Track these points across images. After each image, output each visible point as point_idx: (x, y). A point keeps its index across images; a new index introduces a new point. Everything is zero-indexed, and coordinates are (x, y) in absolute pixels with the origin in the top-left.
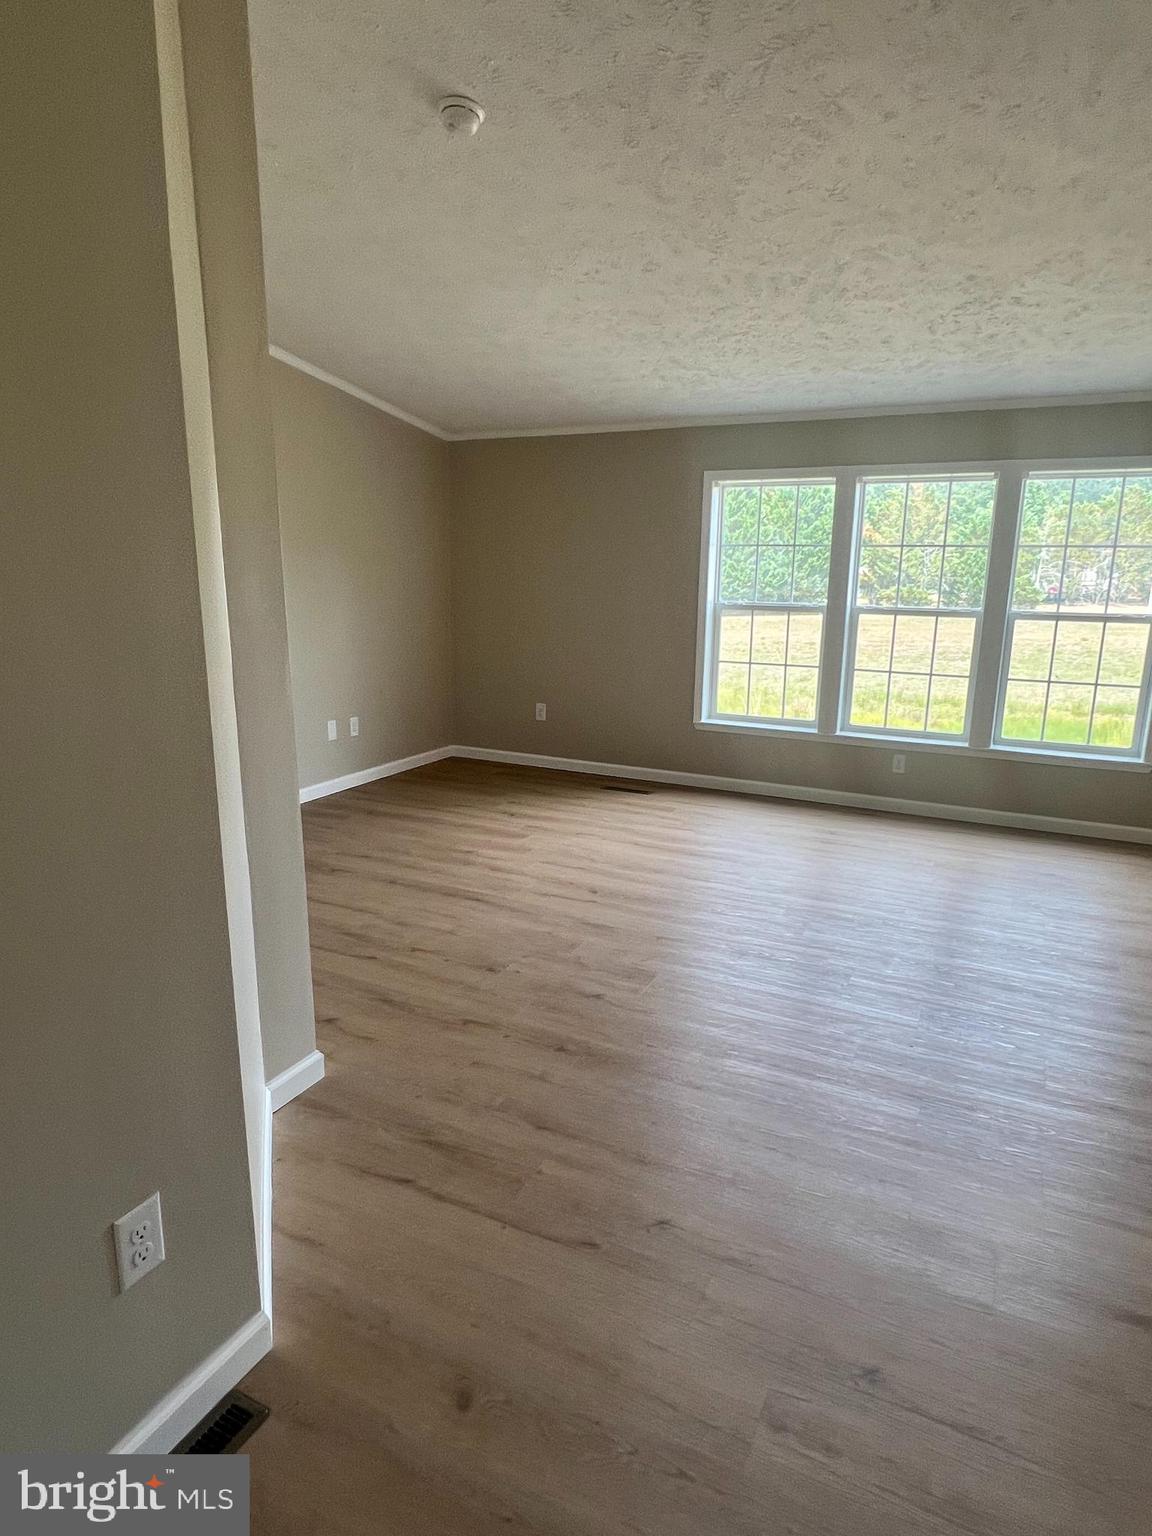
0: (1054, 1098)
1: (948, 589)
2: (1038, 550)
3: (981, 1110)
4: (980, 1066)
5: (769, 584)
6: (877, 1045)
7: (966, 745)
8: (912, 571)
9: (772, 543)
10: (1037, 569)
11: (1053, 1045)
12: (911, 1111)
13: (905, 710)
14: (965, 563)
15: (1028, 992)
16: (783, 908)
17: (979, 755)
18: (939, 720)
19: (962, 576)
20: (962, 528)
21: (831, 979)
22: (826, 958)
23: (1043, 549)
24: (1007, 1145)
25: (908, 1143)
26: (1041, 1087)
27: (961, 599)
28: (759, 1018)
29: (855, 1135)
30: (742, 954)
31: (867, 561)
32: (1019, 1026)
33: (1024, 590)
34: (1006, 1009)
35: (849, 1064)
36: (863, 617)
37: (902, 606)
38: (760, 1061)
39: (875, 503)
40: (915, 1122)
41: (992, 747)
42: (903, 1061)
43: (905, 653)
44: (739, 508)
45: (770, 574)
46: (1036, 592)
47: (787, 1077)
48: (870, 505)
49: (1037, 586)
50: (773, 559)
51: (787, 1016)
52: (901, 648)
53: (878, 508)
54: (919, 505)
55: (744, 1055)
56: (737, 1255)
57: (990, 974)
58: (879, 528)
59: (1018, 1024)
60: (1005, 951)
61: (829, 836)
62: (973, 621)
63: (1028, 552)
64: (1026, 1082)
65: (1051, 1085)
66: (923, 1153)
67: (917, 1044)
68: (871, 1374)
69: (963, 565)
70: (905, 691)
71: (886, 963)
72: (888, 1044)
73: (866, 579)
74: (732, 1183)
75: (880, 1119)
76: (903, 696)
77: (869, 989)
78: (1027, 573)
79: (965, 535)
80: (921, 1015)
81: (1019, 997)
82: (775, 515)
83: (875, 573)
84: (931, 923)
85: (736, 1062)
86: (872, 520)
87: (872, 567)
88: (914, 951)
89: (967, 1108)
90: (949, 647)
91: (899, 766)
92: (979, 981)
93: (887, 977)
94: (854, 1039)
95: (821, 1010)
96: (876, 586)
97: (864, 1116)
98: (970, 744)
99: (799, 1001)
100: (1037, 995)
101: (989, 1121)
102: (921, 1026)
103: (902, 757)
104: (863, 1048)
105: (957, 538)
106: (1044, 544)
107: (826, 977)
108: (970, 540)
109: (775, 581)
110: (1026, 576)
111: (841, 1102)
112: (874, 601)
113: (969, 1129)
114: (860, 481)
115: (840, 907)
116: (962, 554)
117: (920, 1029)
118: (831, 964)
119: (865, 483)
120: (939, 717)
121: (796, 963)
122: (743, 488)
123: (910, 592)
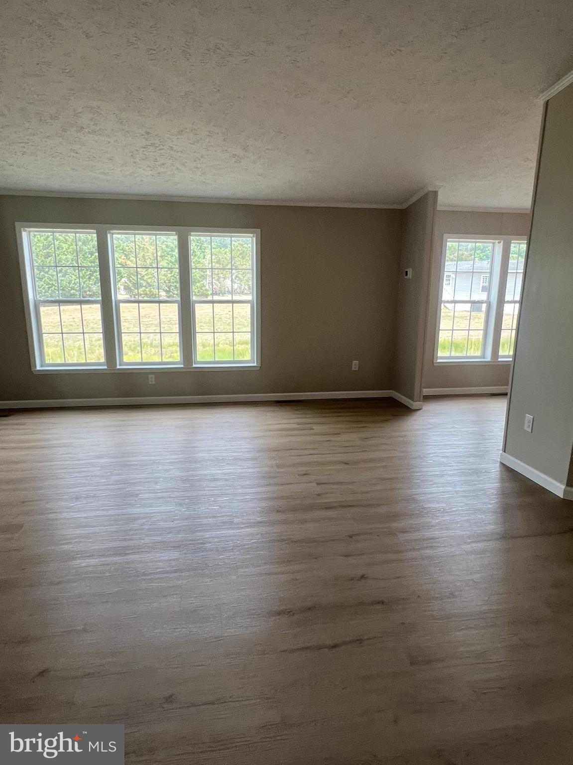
0: (238, 526)
1: (168, 289)
2: (205, 270)
3: (207, 542)
4: (205, 521)
5: (73, 289)
6: (156, 526)
7: (182, 366)
8: (149, 281)
9: (71, 265)
10: (206, 279)
11: (235, 501)
12: (175, 554)
13: (155, 351)
14: (173, 276)
15: (222, 479)
16: (99, 467)
17: (188, 370)
18: (172, 354)
19: (173, 283)
20: (170, 259)
21: (129, 499)
22: (126, 488)
23: (208, 270)
24: (221, 555)
25: (176, 571)
26: (232, 523)
27: (174, 294)
28: (90, 531)
29: (149, 577)
30: (77, 498)
31: (126, 275)
32: (220, 497)
33: (202, 289)
34: (212, 490)
35: (143, 541)
36: (121, 305)
37: (147, 299)
38: (93, 555)
39: (125, 245)
40: (177, 559)
41: (194, 366)
42: (170, 530)
43: (151, 322)
44: (49, 246)
45: (73, 282)
46: (207, 290)
47: (109, 559)
48: (123, 246)
49: (207, 287)
50: (73, 274)
51: (107, 526)
52: (149, 320)
53: (127, 248)
54: (148, 247)
55: (83, 555)
56: (91, 671)
57: (205, 475)
58: (129, 258)
59: (218, 495)
60: (211, 462)
61: (120, 423)
62: (177, 305)
63: (201, 271)
64: (226, 522)
65: (236, 520)
66: (183, 574)
67: (175, 520)
68: (169, 699)
69: (173, 278)
70: (154, 342)
71: (156, 483)
72: (162, 524)
73: (126, 284)
74: (85, 630)
75: (161, 564)
76: (154, 344)
77: (149, 499)
78: (202, 281)
79: (172, 263)
80: (176, 505)
81: (219, 483)
82: (71, 250)
83: (131, 281)
84: (176, 457)
85: (80, 561)
86: (125, 254)
87: (129, 278)
88: (169, 473)
89: (201, 543)
90: (172, 318)
91: (152, 380)
92: (200, 480)
93: (158, 490)
94: (144, 527)
95: (127, 516)
96: (132, 288)
97: (152, 566)
98: (184, 366)
99: (113, 515)
100: (227, 480)
101: (212, 546)
102: (177, 510)
103: (153, 376)
104: (149, 530)
105: (168, 264)
106: (207, 267)
107: (126, 499)
108: (175, 265)
109: (76, 286)
110: (202, 283)
111: (141, 562)
112: (133, 296)
113: (203, 554)
114: (110, 233)
115: (129, 459)
116: (172, 272)
117: (176, 512)
118: (128, 491)
119: (113, 234)
120: (172, 353)
121: (109, 495)
122: (50, 234)
123: (150, 291)
